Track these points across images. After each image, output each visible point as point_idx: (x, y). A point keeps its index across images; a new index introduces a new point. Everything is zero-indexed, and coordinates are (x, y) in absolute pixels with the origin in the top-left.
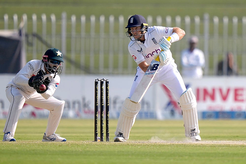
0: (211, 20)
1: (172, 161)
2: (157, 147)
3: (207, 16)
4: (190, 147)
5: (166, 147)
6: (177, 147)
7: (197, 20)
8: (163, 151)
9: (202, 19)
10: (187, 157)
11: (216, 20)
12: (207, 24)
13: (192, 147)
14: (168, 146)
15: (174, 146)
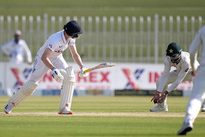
0: (49, 19)
1: (18, 128)
2: (7, 118)
3: (46, 16)
4: (32, 117)
5: (13, 117)
6: (22, 117)
7: (39, 18)
8: (11, 120)
9: (42, 18)
10: (29, 125)
11: (53, 19)
12: (46, 21)
13: (34, 117)
14: (15, 116)
15: (20, 117)
